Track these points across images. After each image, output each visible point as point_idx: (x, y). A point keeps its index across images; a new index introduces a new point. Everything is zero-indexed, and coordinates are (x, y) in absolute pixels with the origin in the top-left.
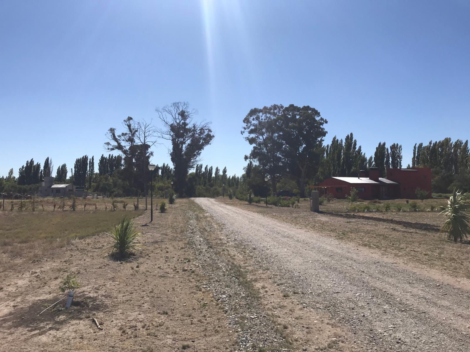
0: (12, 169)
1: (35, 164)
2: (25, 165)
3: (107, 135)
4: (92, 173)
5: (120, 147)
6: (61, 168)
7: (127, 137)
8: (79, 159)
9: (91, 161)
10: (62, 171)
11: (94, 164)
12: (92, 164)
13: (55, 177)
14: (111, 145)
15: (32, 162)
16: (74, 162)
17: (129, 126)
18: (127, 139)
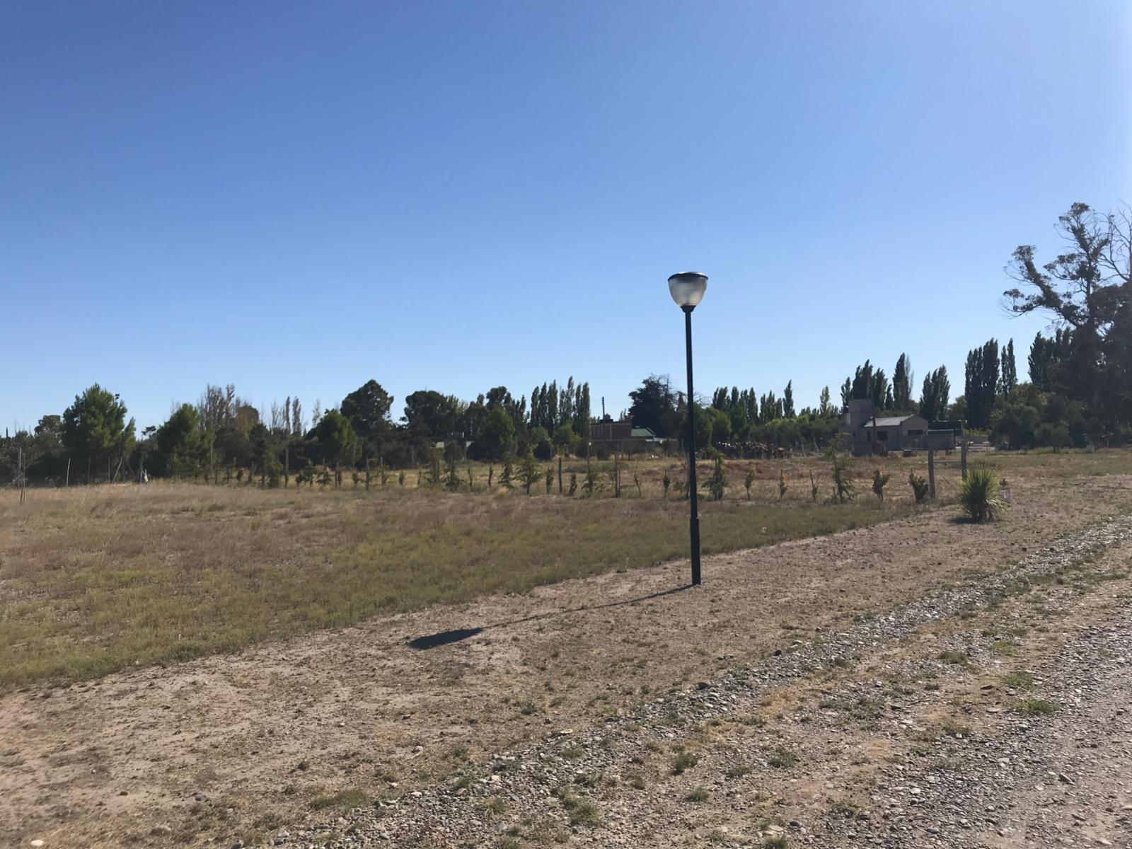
0: (827, 388)
1: (874, 372)
2: (853, 378)
3: (1010, 269)
4: (1010, 384)
5: (1049, 299)
6: (931, 377)
7: (1073, 267)
8: (976, 351)
9: (1007, 352)
10: (937, 384)
11: (1016, 360)
12: (1009, 359)
13: (917, 400)
14: (1022, 296)
15: (868, 369)
16: (964, 360)
17: (1079, 232)
18: (1074, 273)
